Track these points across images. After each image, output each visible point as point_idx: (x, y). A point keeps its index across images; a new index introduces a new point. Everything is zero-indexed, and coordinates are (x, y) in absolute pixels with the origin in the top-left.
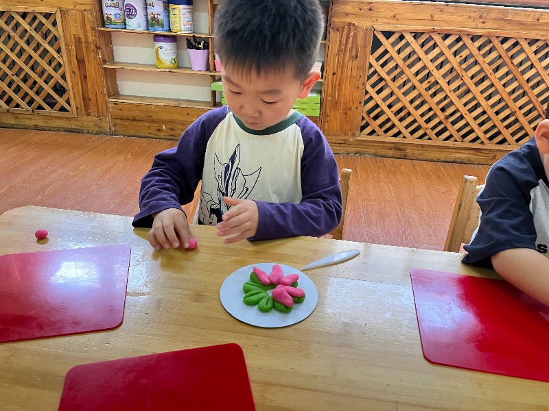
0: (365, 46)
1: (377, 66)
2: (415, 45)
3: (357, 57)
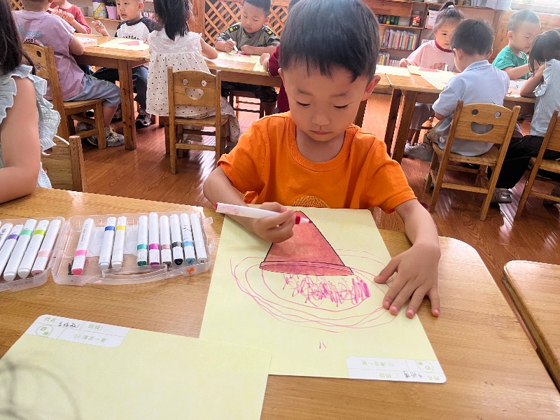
0: (201, 8)
1: (209, 20)
2: (228, 9)
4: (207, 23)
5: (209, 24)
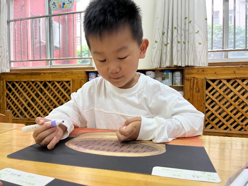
0: (203, 86)
1: (210, 95)
2: (228, 85)
3: (199, 91)
4: (207, 97)
5: (209, 98)
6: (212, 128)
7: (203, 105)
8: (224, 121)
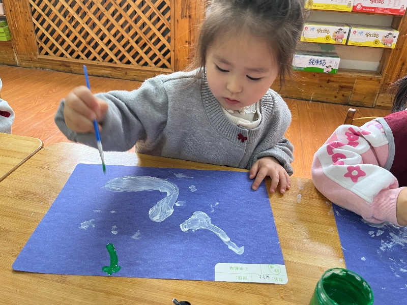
6: (47, 54)
7: (29, 20)
8: (57, 45)
